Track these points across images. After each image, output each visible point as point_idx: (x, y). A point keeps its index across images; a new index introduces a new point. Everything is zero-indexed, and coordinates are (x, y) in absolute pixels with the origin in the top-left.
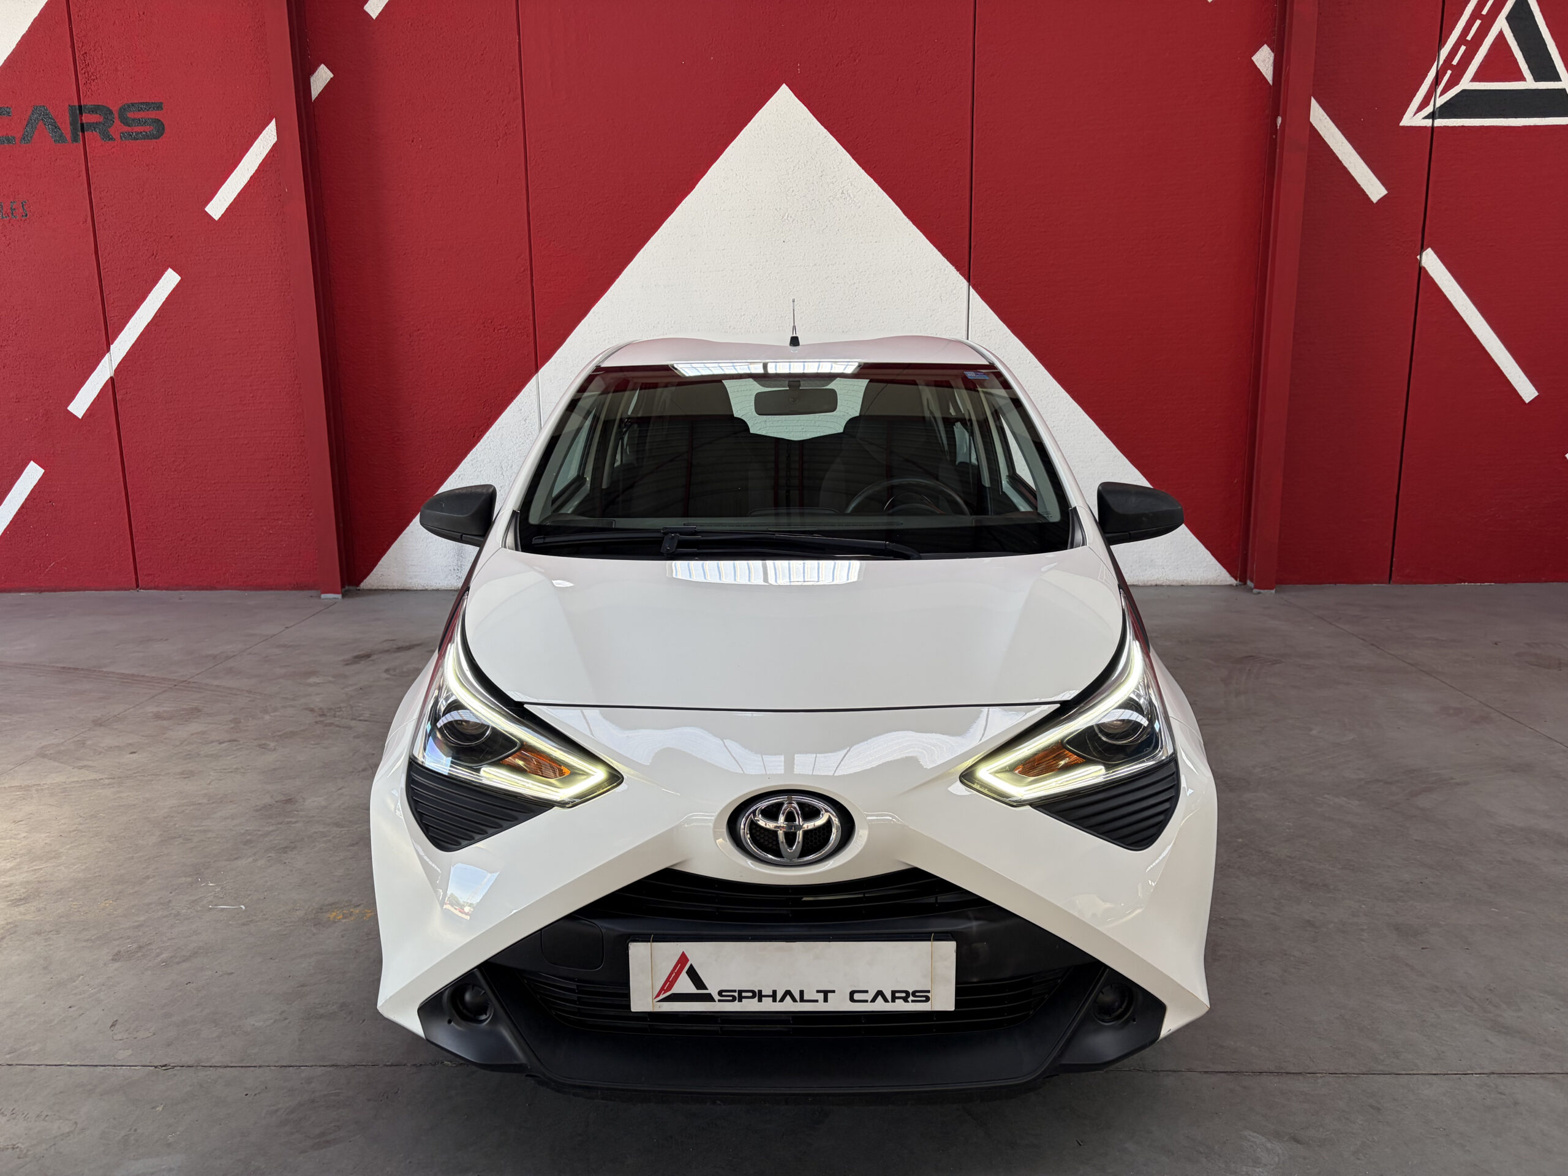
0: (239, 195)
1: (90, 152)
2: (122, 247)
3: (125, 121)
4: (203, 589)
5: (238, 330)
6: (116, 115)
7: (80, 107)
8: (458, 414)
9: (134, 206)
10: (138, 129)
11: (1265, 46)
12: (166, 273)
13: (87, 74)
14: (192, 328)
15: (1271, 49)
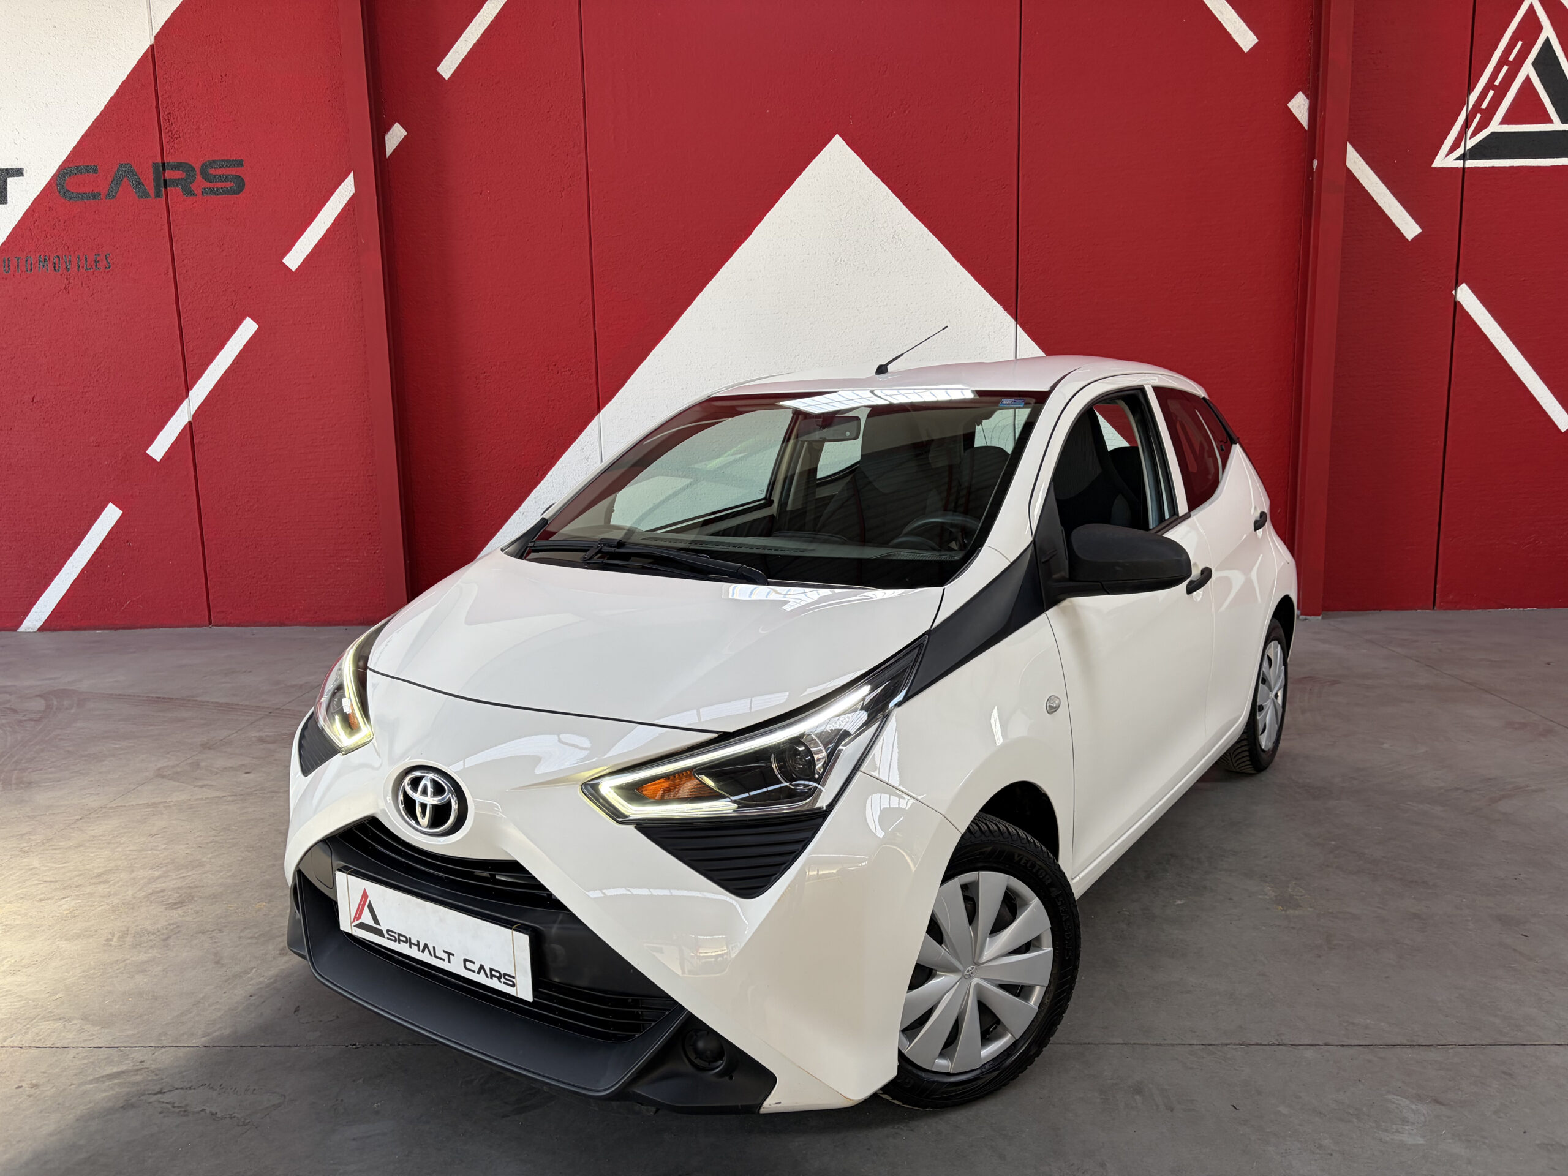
0: (315, 247)
1: (172, 207)
2: (203, 297)
3: (206, 177)
4: (273, 626)
5: (311, 375)
6: (198, 171)
7: (163, 164)
8: (523, 454)
9: (214, 259)
10: (219, 185)
11: (1300, 93)
12: (244, 322)
13: (170, 133)
14: (268, 374)
15: (1306, 96)
